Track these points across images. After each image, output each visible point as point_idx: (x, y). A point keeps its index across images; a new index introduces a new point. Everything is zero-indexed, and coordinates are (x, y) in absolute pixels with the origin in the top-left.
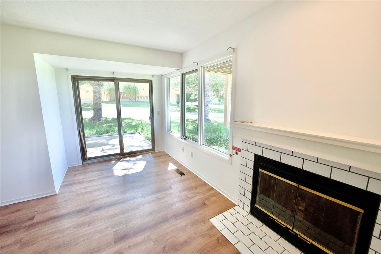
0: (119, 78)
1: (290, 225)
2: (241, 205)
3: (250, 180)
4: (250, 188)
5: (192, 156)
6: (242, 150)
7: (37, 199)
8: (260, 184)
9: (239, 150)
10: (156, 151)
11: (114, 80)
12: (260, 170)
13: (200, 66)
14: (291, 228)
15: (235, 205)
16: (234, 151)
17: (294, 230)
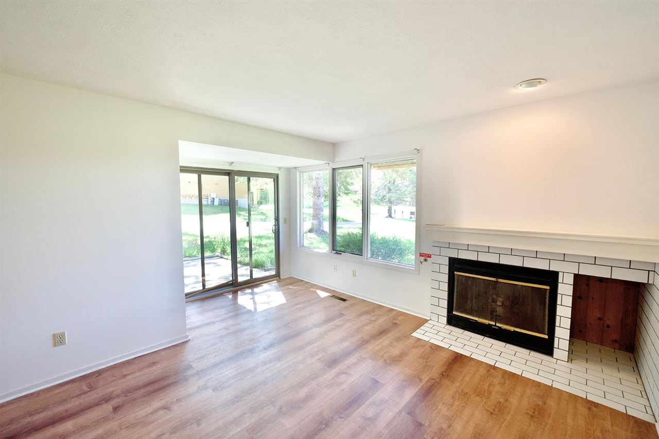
0: (238, 171)
1: (493, 321)
2: (435, 318)
3: (445, 287)
4: (445, 295)
5: (354, 275)
6: (432, 256)
7: (165, 348)
8: (457, 288)
9: (429, 256)
10: (282, 278)
11: (229, 173)
12: (455, 273)
13: (366, 161)
14: (494, 323)
15: (427, 321)
16: (422, 259)
17: (497, 324)
